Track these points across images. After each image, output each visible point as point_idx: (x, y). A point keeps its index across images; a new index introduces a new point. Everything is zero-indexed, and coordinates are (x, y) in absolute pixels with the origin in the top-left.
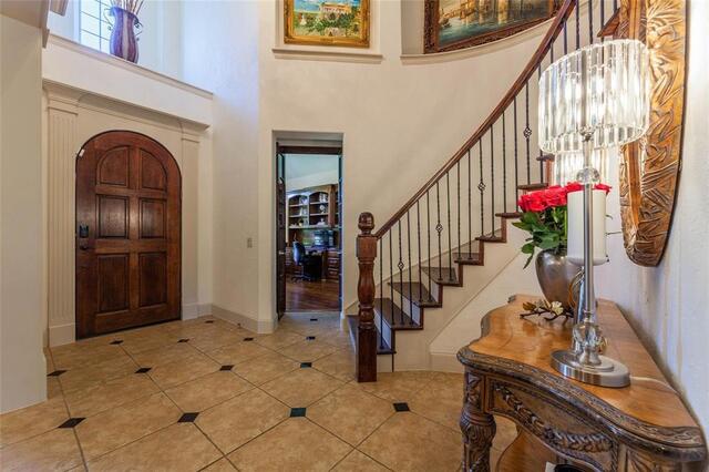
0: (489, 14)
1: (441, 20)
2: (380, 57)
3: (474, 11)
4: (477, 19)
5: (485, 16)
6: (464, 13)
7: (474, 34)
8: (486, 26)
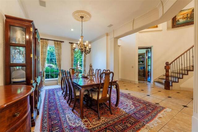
0: (191, 18)
1: (177, 20)
2: (162, 30)
3: (186, 17)
4: (188, 19)
5: (190, 18)
6: (183, 18)
7: (187, 23)
8: (190, 21)
